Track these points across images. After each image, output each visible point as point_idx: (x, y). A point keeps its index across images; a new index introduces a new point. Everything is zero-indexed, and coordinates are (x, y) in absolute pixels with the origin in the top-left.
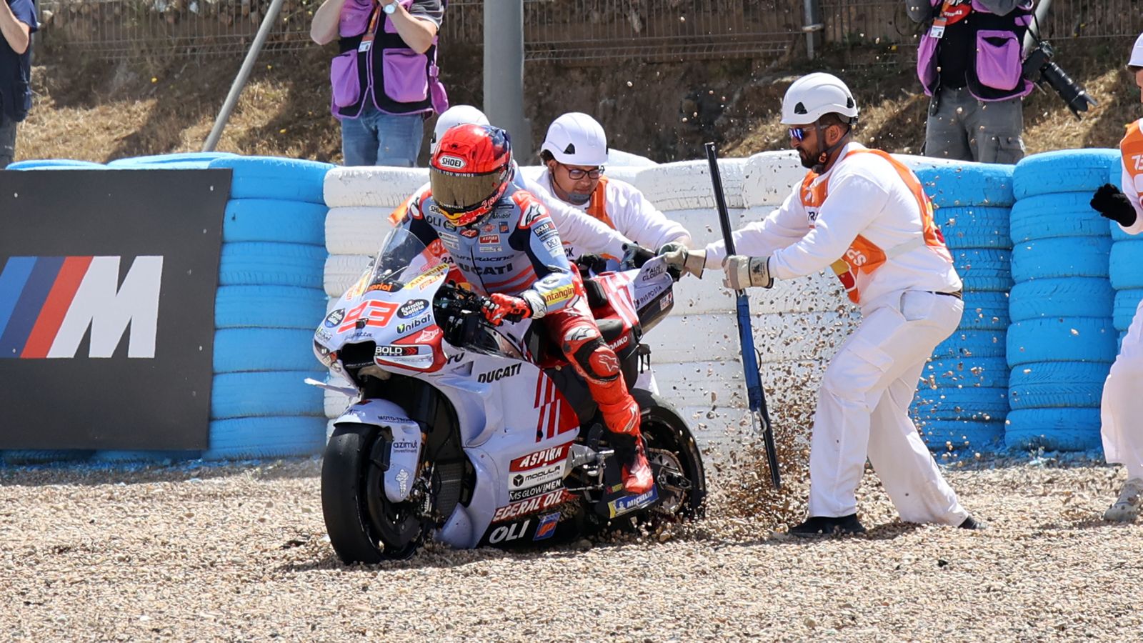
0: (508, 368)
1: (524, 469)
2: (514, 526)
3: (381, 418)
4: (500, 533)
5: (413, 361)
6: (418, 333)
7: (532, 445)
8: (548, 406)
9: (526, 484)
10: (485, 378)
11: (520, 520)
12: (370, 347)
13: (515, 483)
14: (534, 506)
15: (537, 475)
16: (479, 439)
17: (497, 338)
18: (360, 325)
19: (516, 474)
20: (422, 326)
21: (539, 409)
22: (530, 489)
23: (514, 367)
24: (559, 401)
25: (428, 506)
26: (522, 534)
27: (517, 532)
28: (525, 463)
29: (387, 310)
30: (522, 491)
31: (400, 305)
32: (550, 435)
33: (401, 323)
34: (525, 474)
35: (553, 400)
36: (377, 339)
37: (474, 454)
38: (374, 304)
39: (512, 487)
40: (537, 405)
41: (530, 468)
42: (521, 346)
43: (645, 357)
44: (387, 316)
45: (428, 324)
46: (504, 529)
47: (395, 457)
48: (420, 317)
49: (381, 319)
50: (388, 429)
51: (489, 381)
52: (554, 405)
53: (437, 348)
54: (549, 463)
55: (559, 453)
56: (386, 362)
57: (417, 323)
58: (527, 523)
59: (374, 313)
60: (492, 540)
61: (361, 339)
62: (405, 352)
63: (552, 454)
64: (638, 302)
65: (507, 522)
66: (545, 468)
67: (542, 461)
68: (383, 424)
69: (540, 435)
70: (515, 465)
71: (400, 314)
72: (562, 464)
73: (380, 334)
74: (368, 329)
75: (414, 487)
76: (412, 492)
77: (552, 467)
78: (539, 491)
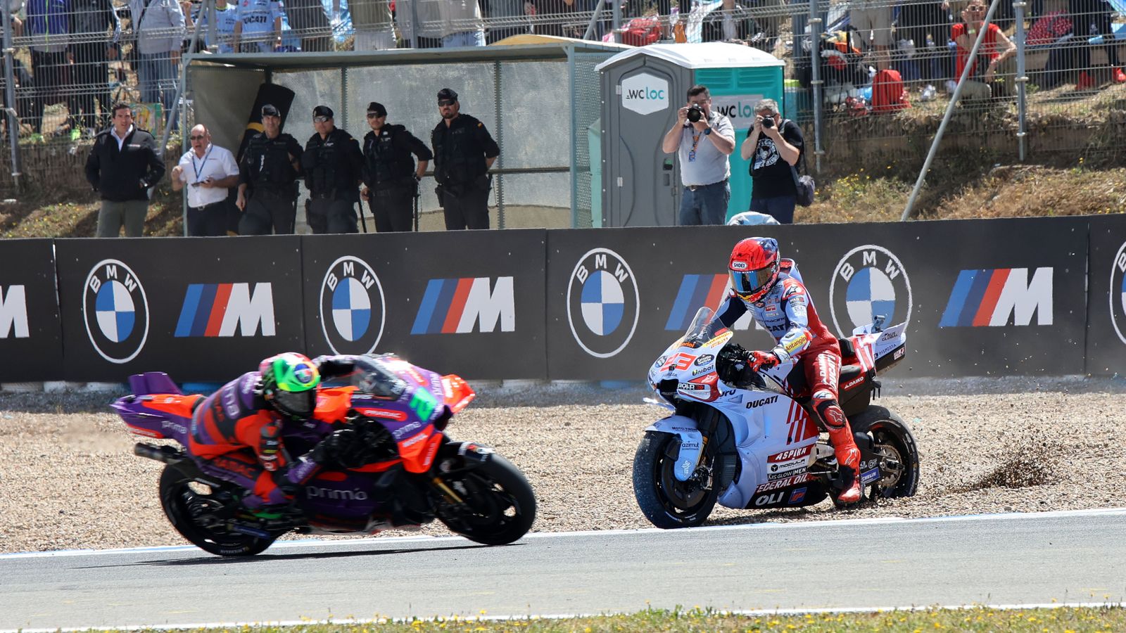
0: (768, 399)
1: (778, 461)
2: (773, 495)
3: (674, 428)
4: (763, 499)
5: (700, 393)
6: (704, 377)
7: (784, 446)
8: (797, 423)
9: (779, 471)
10: (750, 405)
11: (777, 492)
12: (675, 382)
13: (772, 469)
14: (787, 483)
15: (788, 465)
16: (746, 442)
17: (766, 379)
18: (671, 368)
19: (773, 464)
20: (708, 372)
21: (790, 424)
22: (783, 473)
23: (772, 398)
24: (805, 420)
25: (709, 483)
26: (779, 500)
27: (776, 498)
28: (779, 457)
29: (689, 360)
30: (778, 474)
31: (698, 357)
32: (797, 440)
33: (694, 369)
34: (779, 464)
35: (800, 418)
36: (680, 378)
37: (743, 451)
38: (682, 355)
39: (770, 472)
40: (788, 422)
41: (782, 460)
42: (784, 383)
43: (877, 389)
44: (688, 364)
45: (711, 371)
46: (766, 497)
47: (683, 453)
48: (707, 366)
49: (684, 365)
50: (678, 436)
51: (754, 407)
52: (801, 422)
53: (714, 386)
54: (796, 458)
55: (804, 451)
56: (684, 393)
57: (705, 370)
58: (782, 494)
59: (681, 361)
60: (757, 503)
61: (672, 378)
62: (696, 388)
63: (799, 452)
64: (877, 354)
65: (768, 493)
66: (793, 461)
67: (792, 457)
68: (675, 432)
69: (789, 440)
70: (772, 459)
71: (696, 363)
72: (807, 458)
73: (682, 375)
74: (676, 371)
75: (696, 471)
76: (693, 475)
77: (799, 460)
78: (790, 474)
